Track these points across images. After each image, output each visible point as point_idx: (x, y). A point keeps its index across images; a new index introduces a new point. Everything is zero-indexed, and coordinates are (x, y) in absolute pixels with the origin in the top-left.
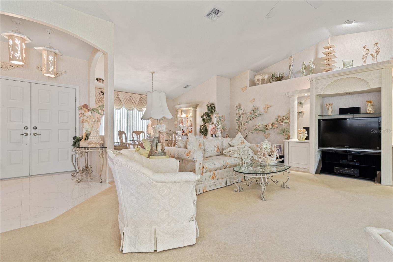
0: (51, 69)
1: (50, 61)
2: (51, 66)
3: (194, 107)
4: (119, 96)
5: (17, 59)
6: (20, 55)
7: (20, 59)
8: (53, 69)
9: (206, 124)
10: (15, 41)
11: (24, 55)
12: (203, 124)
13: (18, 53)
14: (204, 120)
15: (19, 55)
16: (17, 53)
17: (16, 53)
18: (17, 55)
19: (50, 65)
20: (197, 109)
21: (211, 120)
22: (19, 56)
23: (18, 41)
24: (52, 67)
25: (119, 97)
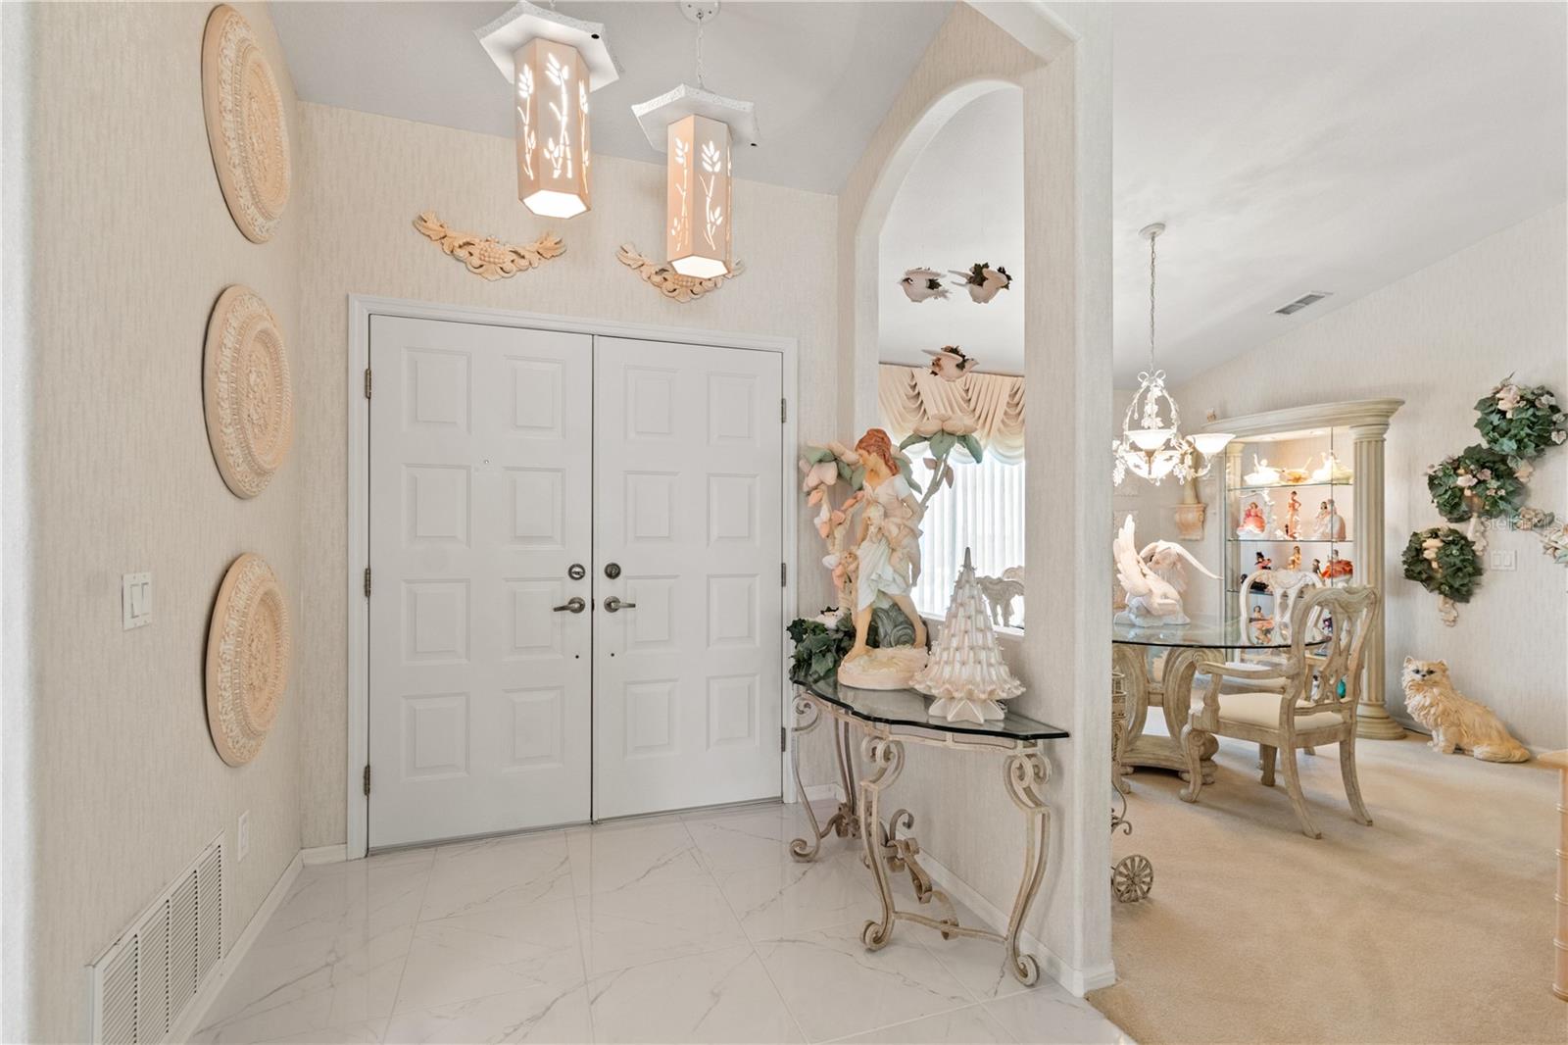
0: (713, 224)
1: (707, 176)
2: (713, 209)
3: (1370, 420)
4: (917, 392)
5: (556, 174)
6: (569, 156)
7: (570, 175)
8: (719, 222)
9: (1469, 529)
10: (547, 72)
11: (586, 156)
12: (1442, 523)
13: (562, 141)
14: (1453, 505)
15: (562, 155)
16: (557, 143)
17: (551, 144)
18: (556, 154)
19: (708, 200)
20: (1385, 430)
21: (1516, 500)
22: (565, 159)
23: (560, 70)
24: (718, 211)
25: (919, 393)
